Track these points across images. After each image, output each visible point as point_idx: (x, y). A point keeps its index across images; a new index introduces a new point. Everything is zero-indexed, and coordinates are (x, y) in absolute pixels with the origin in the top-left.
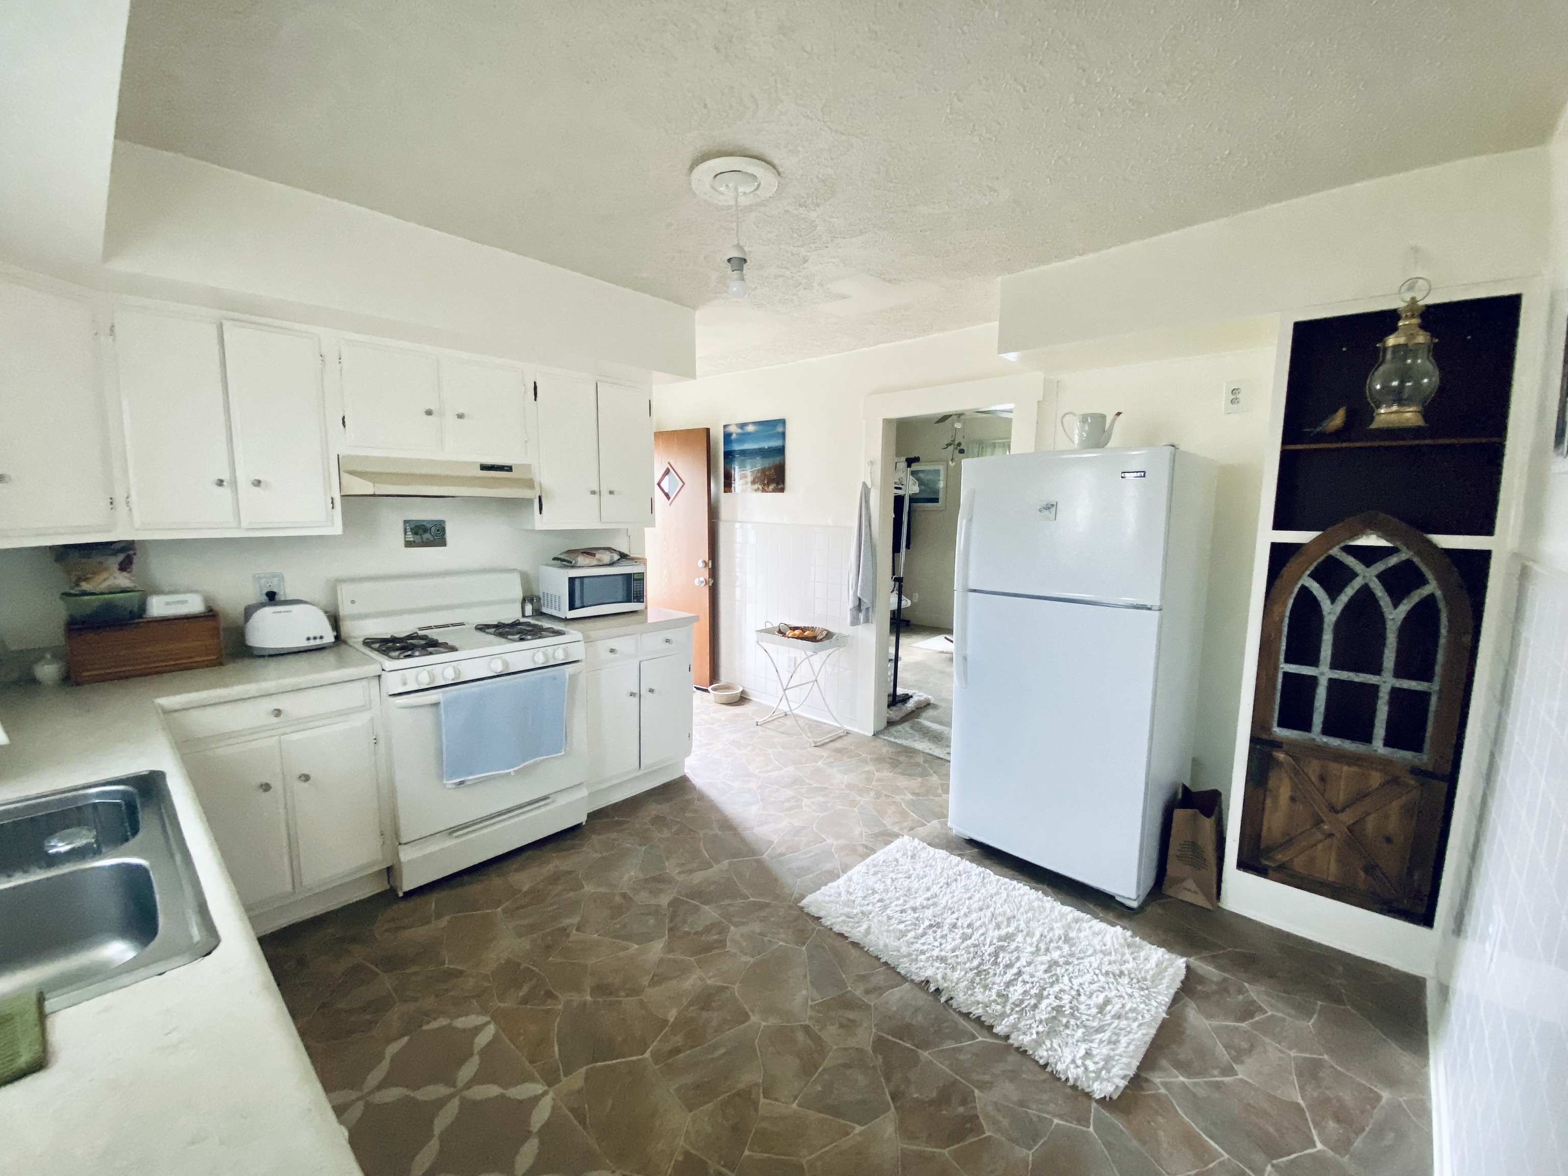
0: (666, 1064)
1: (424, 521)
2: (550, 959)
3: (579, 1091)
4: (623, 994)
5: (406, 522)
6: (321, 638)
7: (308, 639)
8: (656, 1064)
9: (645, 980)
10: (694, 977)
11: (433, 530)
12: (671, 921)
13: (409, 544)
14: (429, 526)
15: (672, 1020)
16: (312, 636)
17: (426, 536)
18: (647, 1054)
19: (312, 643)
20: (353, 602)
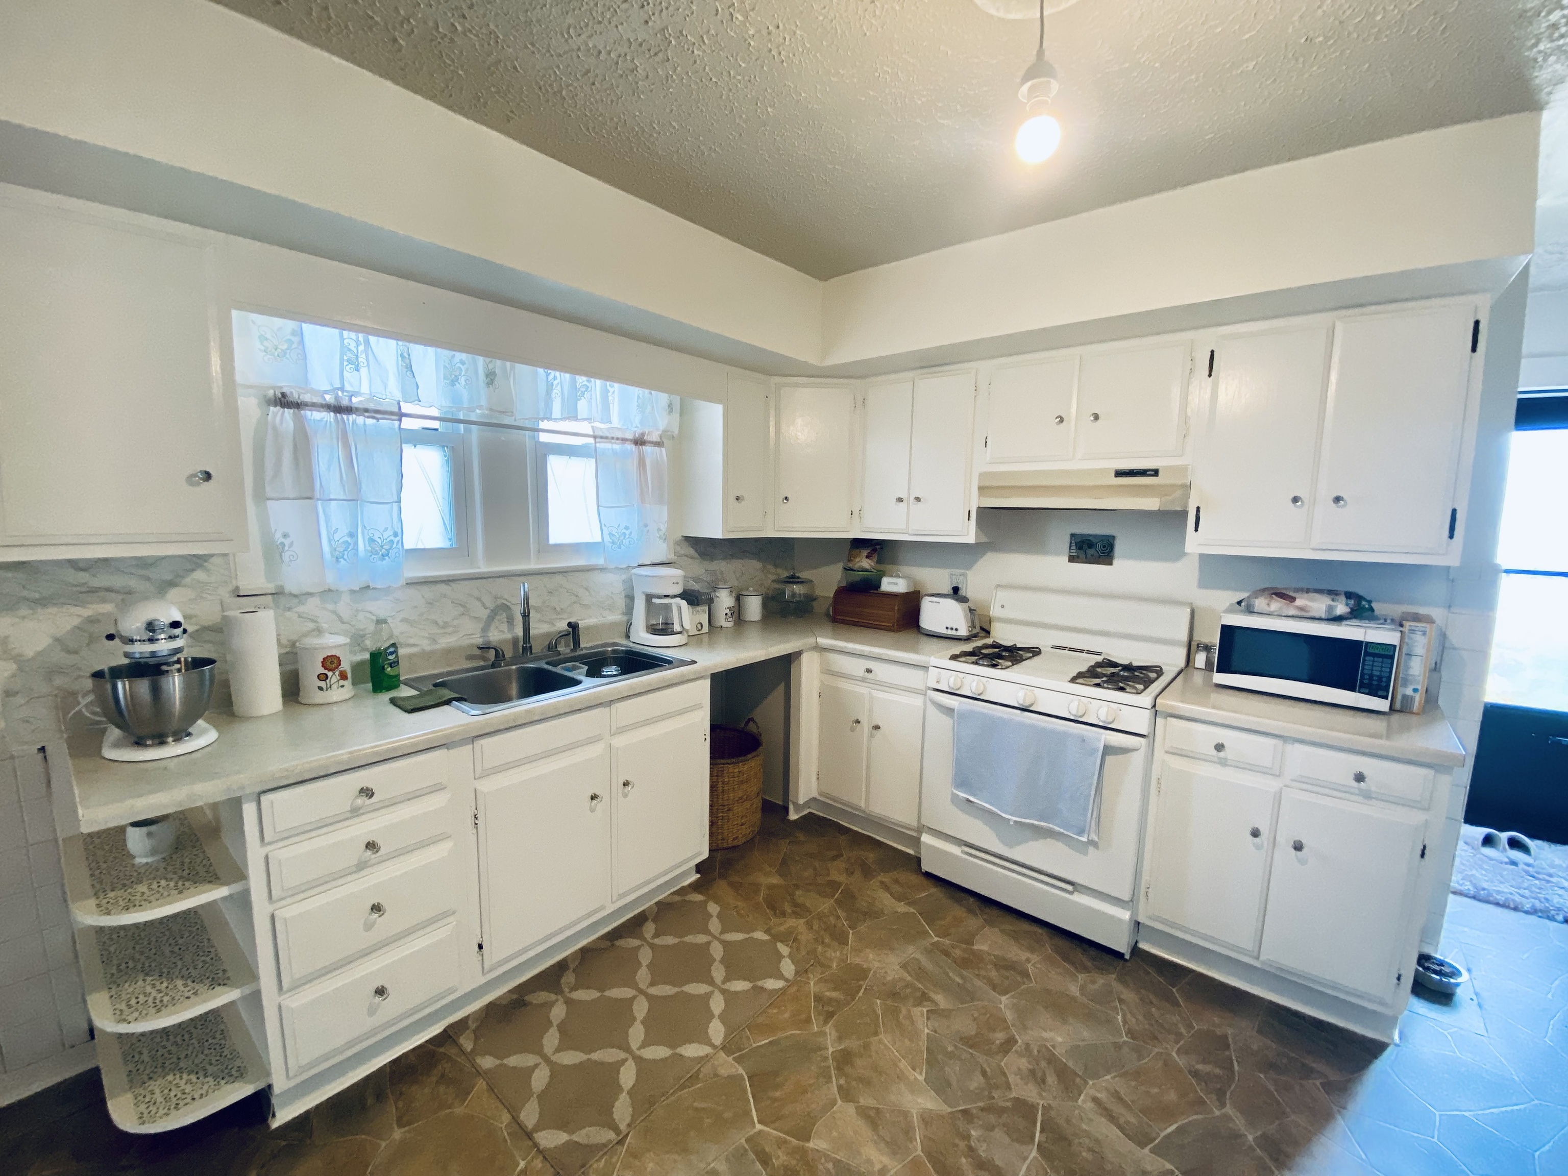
0: (746, 1150)
1: (1091, 535)
2: (879, 1001)
3: (716, 1075)
4: (842, 1081)
5: (1072, 535)
6: (956, 630)
7: (947, 628)
8: (747, 1140)
9: (867, 1101)
10: (886, 1160)
11: (1099, 545)
12: (982, 1109)
13: (1072, 559)
14: (1094, 541)
15: (811, 1145)
16: (950, 627)
17: (1091, 552)
18: (759, 1127)
19: (950, 632)
20: (1003, 606)
